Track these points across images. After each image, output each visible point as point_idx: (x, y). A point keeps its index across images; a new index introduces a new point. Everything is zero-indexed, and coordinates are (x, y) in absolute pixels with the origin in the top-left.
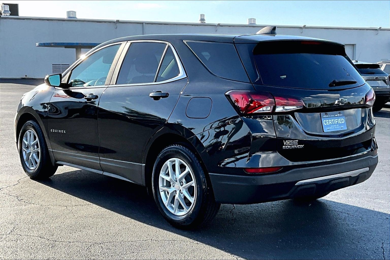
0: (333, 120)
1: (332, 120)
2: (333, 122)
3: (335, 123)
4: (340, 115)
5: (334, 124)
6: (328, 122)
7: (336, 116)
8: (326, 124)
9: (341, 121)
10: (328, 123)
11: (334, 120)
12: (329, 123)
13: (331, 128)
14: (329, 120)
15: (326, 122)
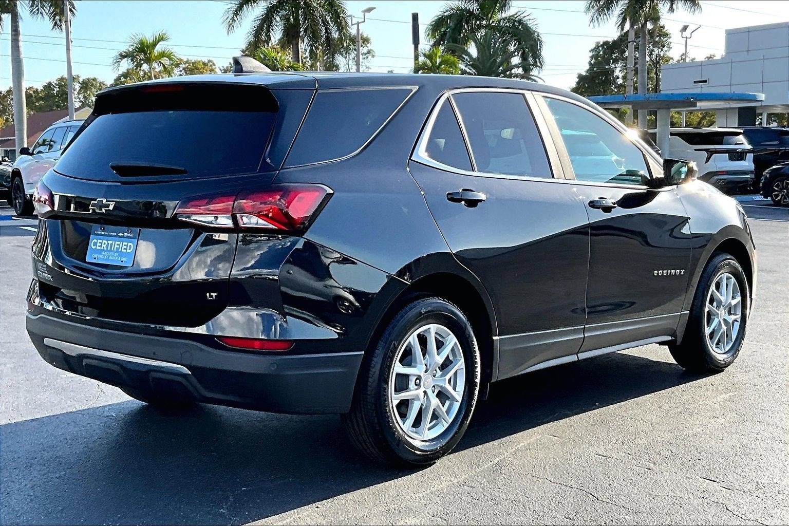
0: (111, 242)
1: (109, 242)
2: (109, 245)
3: (112, 249)
4: (129, 235)
5: (110, 251)
6: (100, 244)
7: (120, 237)
8: (94, 247)
9: (125, 247)
10: (99, 246)
11: (114, 242)
12: (101, 246)
13: (101, 256)
14: (104, 241)
15: (95, 244)
